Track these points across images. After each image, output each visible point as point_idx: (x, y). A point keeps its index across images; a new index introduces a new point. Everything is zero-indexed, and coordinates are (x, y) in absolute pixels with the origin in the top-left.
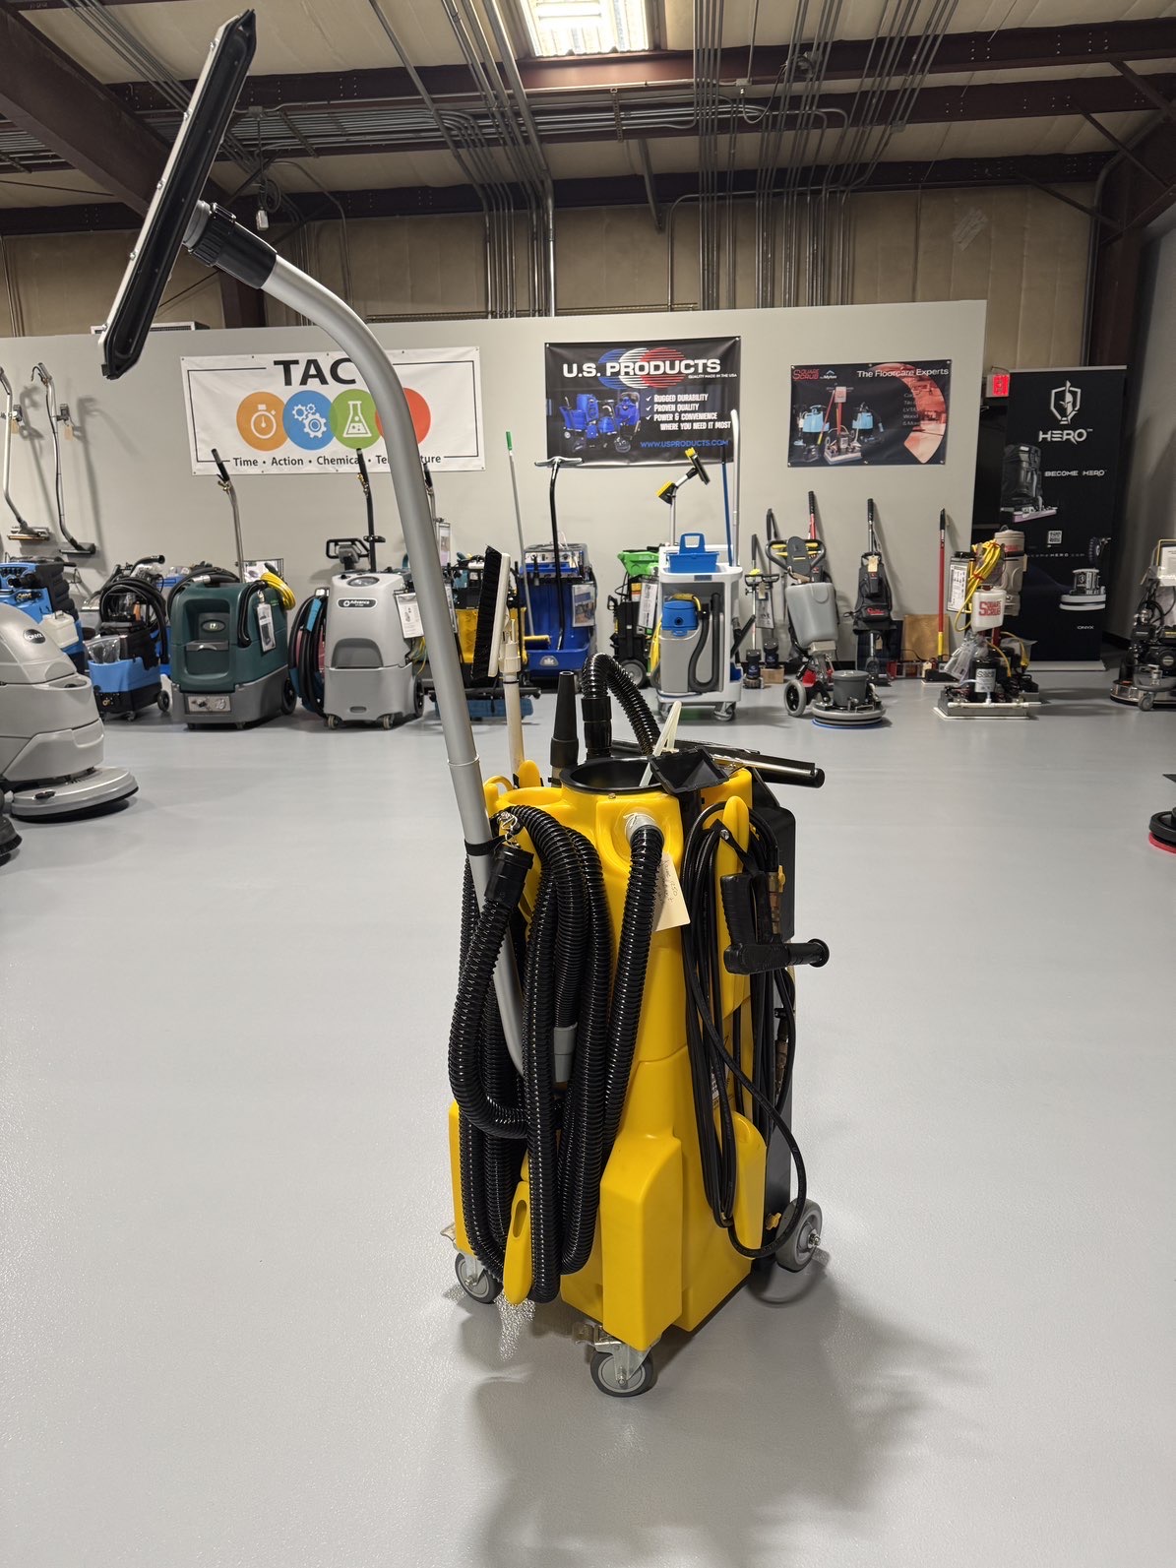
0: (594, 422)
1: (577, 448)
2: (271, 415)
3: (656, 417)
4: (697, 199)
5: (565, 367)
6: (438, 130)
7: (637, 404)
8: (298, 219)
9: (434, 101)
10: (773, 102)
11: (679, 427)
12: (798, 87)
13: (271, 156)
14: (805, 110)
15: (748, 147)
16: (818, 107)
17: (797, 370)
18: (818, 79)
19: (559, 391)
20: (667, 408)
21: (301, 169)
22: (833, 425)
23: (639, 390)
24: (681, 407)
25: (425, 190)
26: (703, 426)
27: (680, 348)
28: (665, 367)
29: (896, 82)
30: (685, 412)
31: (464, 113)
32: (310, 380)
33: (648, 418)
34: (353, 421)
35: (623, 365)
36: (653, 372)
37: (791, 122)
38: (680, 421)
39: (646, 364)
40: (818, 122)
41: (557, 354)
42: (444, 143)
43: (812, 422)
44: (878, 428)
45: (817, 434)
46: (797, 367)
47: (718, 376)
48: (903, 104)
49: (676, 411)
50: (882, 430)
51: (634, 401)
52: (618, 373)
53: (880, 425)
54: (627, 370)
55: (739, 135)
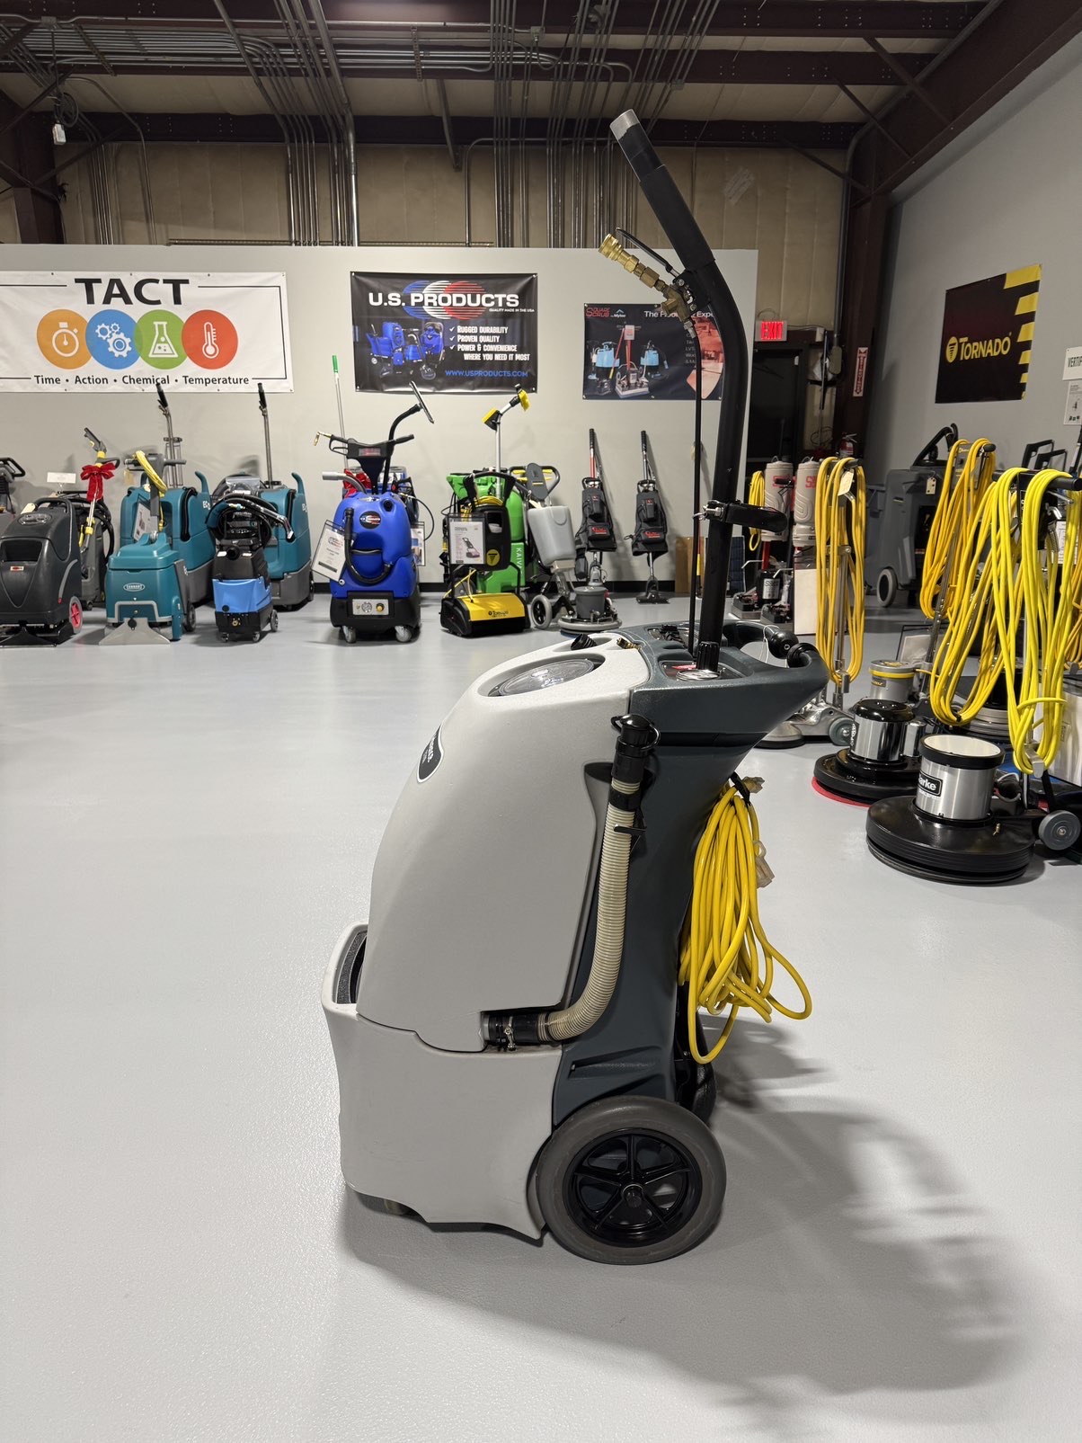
0: (400, 350)
1: (385, 374)
2: (74, 333)
3: (459, 347)
4: (490, 143)
5: (371, 295)
6: (239, 56)
7: (441, 334)
8: (95, 138)
9: (235, 25)
10: (562, 52)
11: (482, 357)
12: (587, 39)
13: (67, 70)
14: (593, 62)
15: (540, 95)
16: (606, 60)
17: (590, 308)
18: (606, 32)
19: (365, 318)
20: (469, 338)
21: (98, 86)
22: (623, 361)
23: (442, 321)
24: (483, 339)
25: (225, 118)
26: (504, 357)
27: (482, 282)
28: (467, 300)
29: (676, 42)
30: (487, 343)
31: (267, 40)
32: (113, 299)
33: (452, 348)
34: (159, 341)
35: (427, 296)
36: (455, 304)
37: (580, 73)
38: (482, 352)
39: (449, 297)
40: (605, 75)
41: (362, 283)
42: (246, 69)
43: (604, 358)
44: (664, 365)
45: (611, 368)
46: (590, 305)
47: (517, 310)
48: (683, 62)
49: (478, 342)
50: (667, 367)
51: (438, 331)
52: (422, 303)
53: (665, 362)
54: (431, 301)
55: (531, 82)
